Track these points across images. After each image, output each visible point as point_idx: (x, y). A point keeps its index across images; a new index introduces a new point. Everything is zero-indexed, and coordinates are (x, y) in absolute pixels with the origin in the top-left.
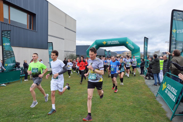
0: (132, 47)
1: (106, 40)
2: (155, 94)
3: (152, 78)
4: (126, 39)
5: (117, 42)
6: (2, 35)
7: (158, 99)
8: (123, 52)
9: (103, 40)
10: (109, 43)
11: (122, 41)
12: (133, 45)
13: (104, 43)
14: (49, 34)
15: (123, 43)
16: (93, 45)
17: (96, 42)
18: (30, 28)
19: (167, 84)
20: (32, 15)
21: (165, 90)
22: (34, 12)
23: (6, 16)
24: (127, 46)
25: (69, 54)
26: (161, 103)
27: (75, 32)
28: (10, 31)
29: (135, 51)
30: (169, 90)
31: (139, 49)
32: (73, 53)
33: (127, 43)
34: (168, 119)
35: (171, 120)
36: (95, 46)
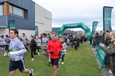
0: (86, 28)
1: (70, 25)
2: (95, 56)
4: (82, 24)
5: (76, 25)
6: (9, 23)
7: (96, 59)
8: (81, 31)
9: (68, 25)
12: (86, 27)
13: (69, 26)
14: (35, 21)
15: (80, 26)
16: (62, 27)
17: (64, 26)
18: (25, 18)
20: (25, 11)
23: (11, 12)
24: (82, 28)
25: (48, 33)
26: (98, 61)
27: (51, 20)
28: (14, 21)
29: (87, 30)
30: (102, 53)
31: (90, 29)
33: (83, 26)
34: (99, 69)
35: (101, 70)
36: (63, 28)
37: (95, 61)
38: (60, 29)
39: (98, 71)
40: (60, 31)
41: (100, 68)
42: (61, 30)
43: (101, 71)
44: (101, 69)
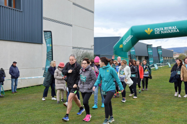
1: (153, 27)
5: (174, 29)
9: (146, 27)
10: (157, 31)
13: (149, 31)
14: (44, 15)
16: (126, 35)
17: (132, 31)
18: (10, 5)
25: (81, 52)
27: (93, 12)
32: (89, 51)
36: (130, 37)
38: (121, 43)
40: (121, 46)
42: (124, 43)
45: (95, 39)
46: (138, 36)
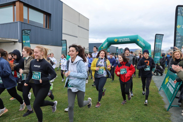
1: (117, 38)
2: (159, 88)
3: (160, 74)
4: (137, 37)
6: (22, 33)
9: (115, 38)
10: (120, 40)
11: (133, 38)
12: (144, 42)
13: (116, 40)
14: (63, 32)
15: (134, 41)
16: (105, 42)
17: (108, 40)
18: (46, 27)
19: (169, 78)
20: (48, 15)
21: (167, 84)
22: (49, 12)
23: (25, 17)
24: (138, 44)
26: (163, 96)
27: (88, 30)
28: (30, 30)
29: (145, 48)
30: (170, 83)
31: (150, 46)
32: (86, 50)
33: (138, 40)
34: (165, 110)
35: (168, 110)
36: (106, 43)
37: (159, 97)
38: (102, 46)
39: (164, 112)
40: (102, 48)
41: (167, 107)
42: (104, 46)
43: (169, 112)
44: (169, 108)
45: (89, 44)
46: (111, 43)
